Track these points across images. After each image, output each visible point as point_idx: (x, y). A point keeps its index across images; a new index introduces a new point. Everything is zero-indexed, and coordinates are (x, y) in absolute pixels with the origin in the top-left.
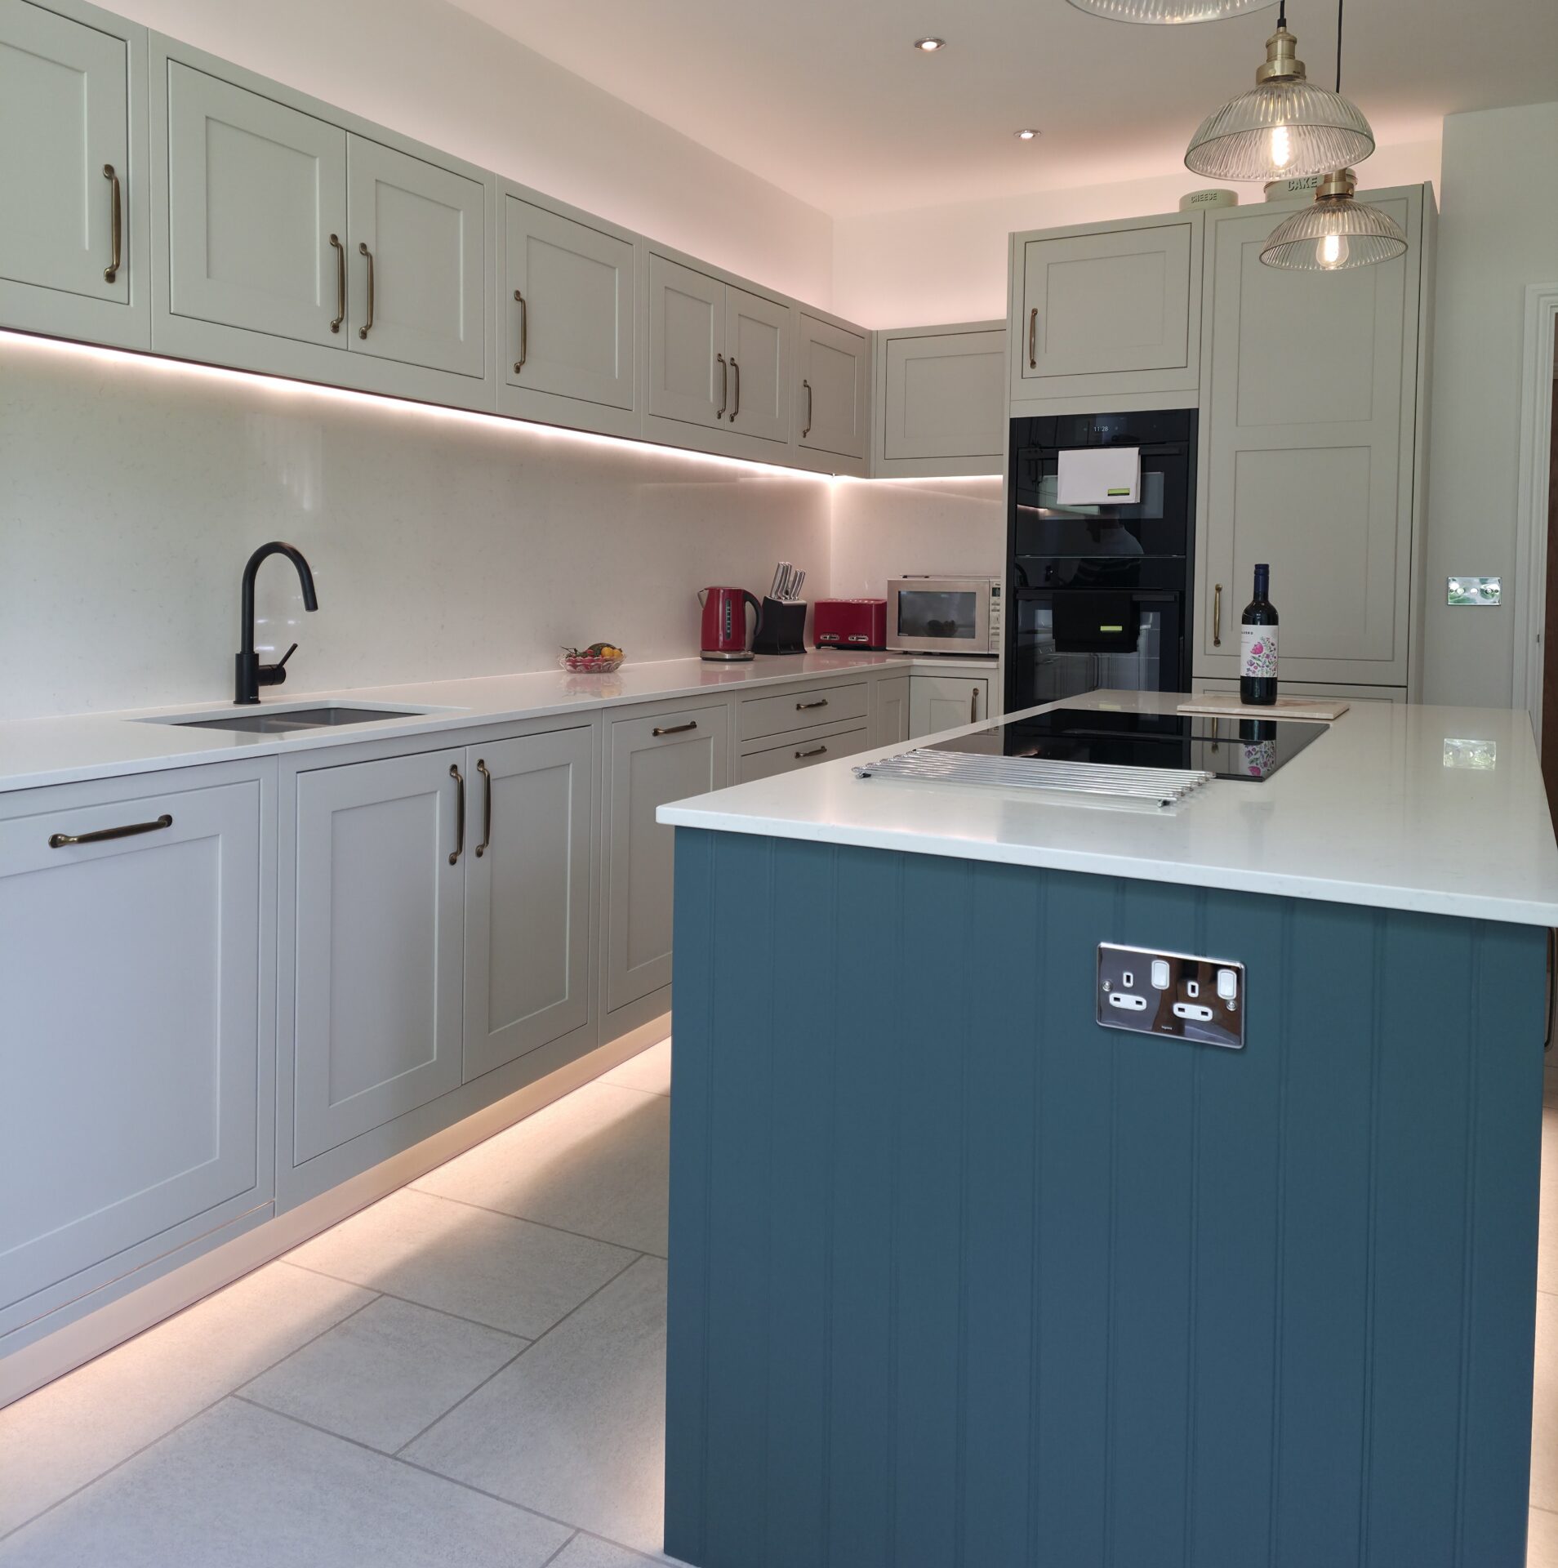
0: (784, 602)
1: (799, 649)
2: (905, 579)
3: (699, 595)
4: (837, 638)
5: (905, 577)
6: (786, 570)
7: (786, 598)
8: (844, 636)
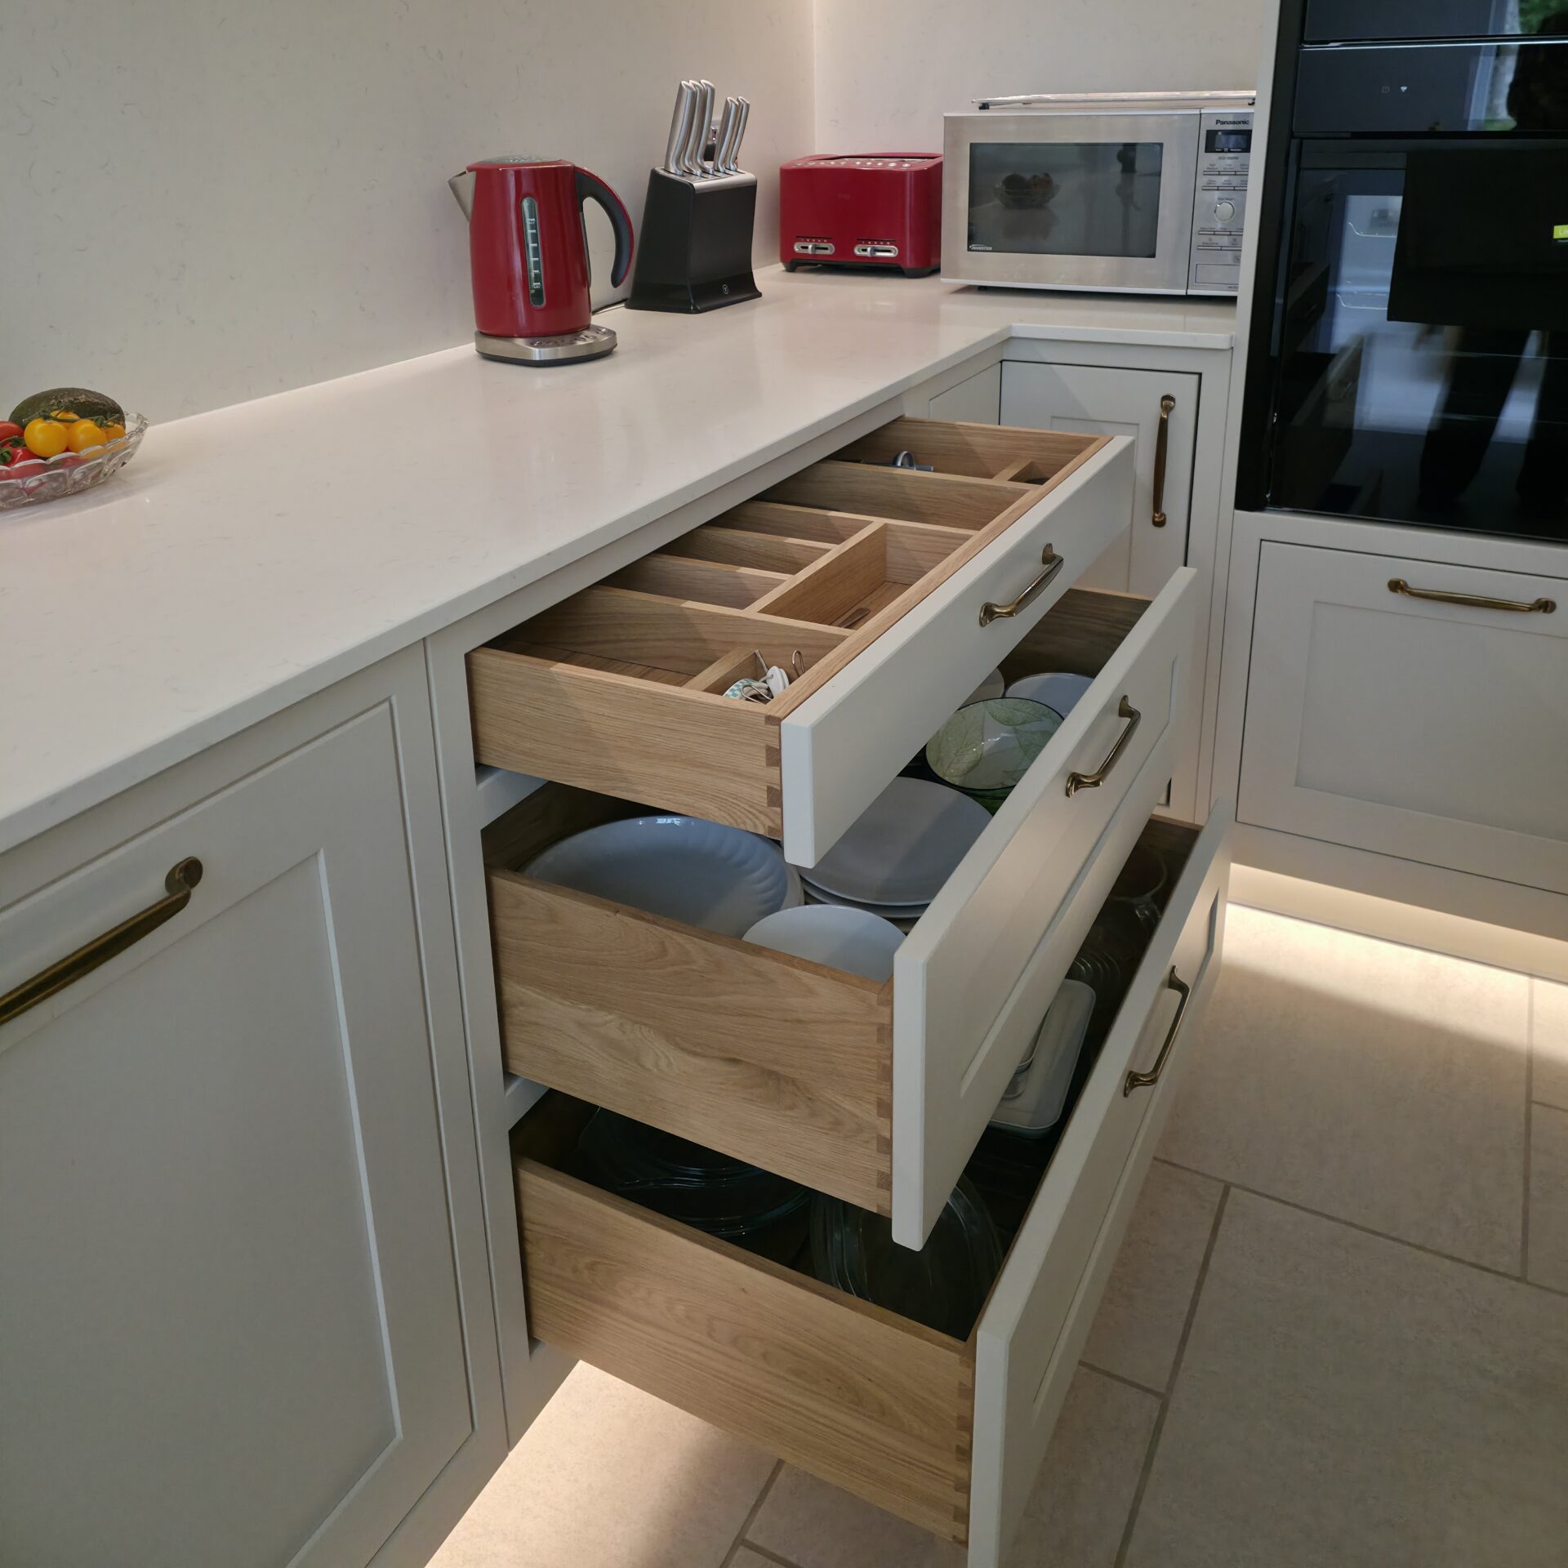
0: (699, 184)
1: (741, 287)
2: (985, 113)
3: (453, 186)
4: (829, 249)
5: (984, 106)
6: (701, 102)
7: (705, 171)
8: (845, 248)
